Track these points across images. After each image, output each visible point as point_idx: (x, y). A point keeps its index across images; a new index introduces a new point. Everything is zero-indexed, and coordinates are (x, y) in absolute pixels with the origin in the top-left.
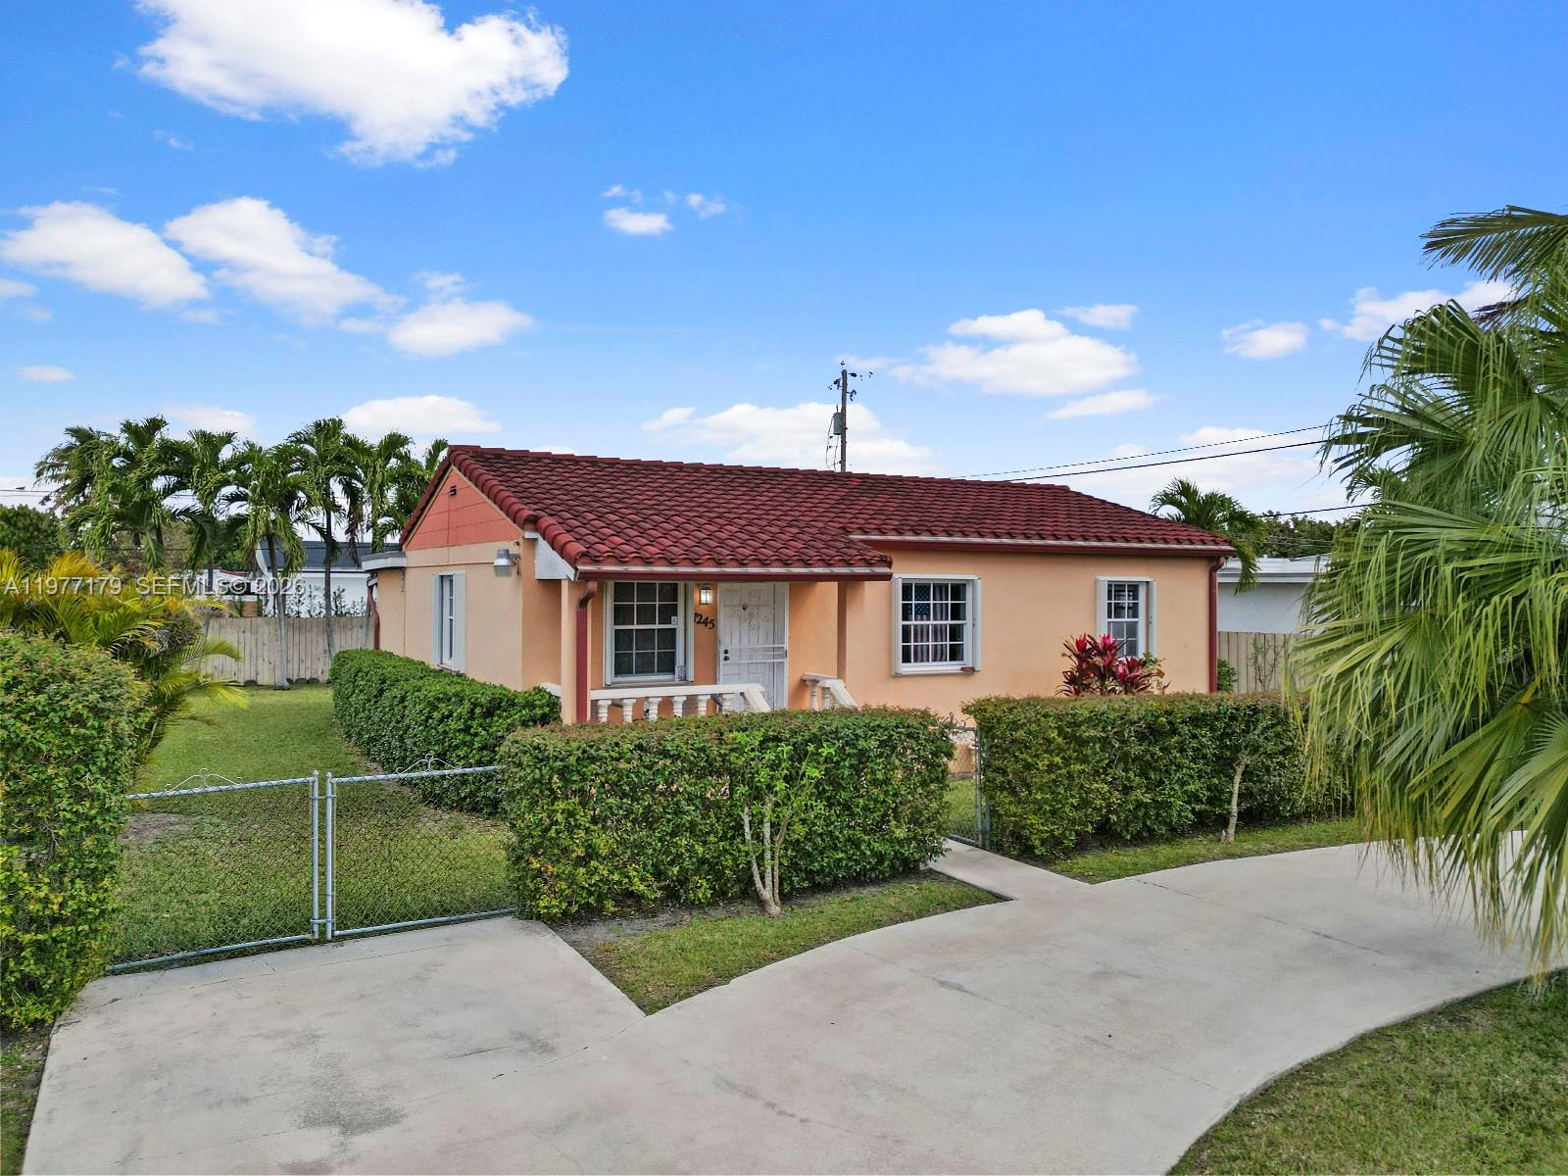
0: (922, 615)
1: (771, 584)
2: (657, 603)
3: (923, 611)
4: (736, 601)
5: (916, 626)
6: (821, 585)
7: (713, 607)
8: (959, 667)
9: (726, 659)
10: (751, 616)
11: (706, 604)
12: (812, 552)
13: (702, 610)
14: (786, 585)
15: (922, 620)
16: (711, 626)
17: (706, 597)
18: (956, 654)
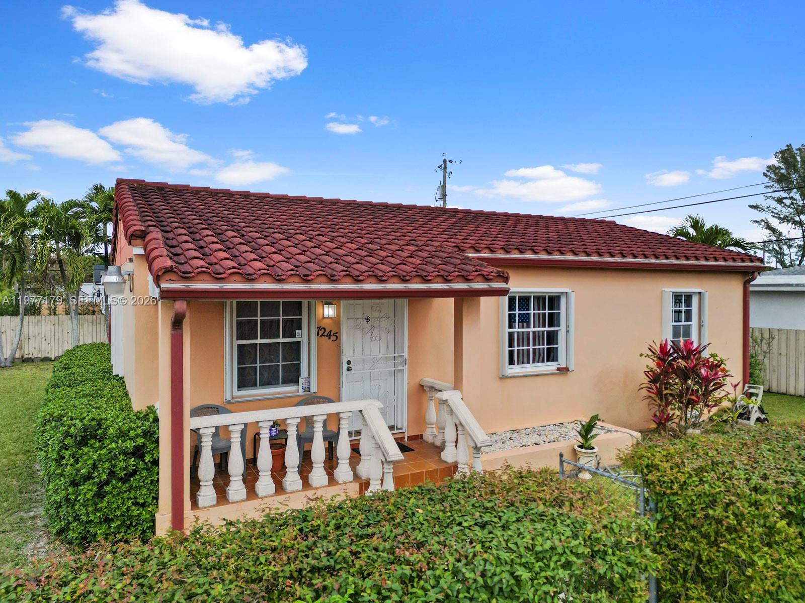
0: (523, 322)
1: (392, 301)
2: (281, 318)
3: (525, 320)
4: (359, 315)
5: (518, 333)
6: (438, 302)
7: (337, 321)
8: (556, 367)
9: (349, 369)
10: (373, 327)
11: (329, 318)
12: (430, 268)
13: (325, 323)
14: (406, 301)
15: (523, 327)
16: (334, 338)
17: (329, 311)
18: (552, 355)
